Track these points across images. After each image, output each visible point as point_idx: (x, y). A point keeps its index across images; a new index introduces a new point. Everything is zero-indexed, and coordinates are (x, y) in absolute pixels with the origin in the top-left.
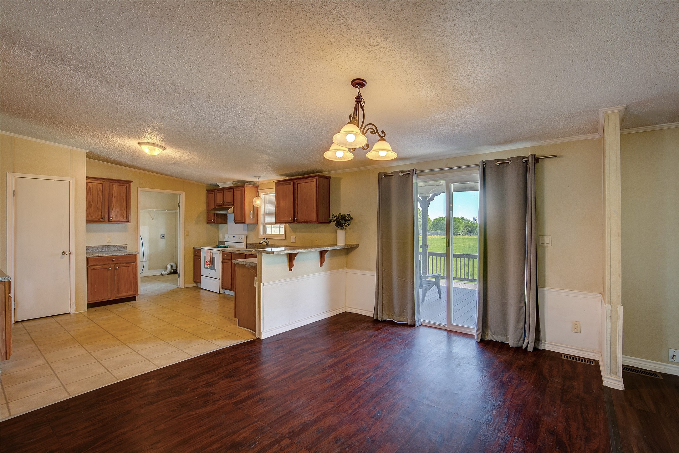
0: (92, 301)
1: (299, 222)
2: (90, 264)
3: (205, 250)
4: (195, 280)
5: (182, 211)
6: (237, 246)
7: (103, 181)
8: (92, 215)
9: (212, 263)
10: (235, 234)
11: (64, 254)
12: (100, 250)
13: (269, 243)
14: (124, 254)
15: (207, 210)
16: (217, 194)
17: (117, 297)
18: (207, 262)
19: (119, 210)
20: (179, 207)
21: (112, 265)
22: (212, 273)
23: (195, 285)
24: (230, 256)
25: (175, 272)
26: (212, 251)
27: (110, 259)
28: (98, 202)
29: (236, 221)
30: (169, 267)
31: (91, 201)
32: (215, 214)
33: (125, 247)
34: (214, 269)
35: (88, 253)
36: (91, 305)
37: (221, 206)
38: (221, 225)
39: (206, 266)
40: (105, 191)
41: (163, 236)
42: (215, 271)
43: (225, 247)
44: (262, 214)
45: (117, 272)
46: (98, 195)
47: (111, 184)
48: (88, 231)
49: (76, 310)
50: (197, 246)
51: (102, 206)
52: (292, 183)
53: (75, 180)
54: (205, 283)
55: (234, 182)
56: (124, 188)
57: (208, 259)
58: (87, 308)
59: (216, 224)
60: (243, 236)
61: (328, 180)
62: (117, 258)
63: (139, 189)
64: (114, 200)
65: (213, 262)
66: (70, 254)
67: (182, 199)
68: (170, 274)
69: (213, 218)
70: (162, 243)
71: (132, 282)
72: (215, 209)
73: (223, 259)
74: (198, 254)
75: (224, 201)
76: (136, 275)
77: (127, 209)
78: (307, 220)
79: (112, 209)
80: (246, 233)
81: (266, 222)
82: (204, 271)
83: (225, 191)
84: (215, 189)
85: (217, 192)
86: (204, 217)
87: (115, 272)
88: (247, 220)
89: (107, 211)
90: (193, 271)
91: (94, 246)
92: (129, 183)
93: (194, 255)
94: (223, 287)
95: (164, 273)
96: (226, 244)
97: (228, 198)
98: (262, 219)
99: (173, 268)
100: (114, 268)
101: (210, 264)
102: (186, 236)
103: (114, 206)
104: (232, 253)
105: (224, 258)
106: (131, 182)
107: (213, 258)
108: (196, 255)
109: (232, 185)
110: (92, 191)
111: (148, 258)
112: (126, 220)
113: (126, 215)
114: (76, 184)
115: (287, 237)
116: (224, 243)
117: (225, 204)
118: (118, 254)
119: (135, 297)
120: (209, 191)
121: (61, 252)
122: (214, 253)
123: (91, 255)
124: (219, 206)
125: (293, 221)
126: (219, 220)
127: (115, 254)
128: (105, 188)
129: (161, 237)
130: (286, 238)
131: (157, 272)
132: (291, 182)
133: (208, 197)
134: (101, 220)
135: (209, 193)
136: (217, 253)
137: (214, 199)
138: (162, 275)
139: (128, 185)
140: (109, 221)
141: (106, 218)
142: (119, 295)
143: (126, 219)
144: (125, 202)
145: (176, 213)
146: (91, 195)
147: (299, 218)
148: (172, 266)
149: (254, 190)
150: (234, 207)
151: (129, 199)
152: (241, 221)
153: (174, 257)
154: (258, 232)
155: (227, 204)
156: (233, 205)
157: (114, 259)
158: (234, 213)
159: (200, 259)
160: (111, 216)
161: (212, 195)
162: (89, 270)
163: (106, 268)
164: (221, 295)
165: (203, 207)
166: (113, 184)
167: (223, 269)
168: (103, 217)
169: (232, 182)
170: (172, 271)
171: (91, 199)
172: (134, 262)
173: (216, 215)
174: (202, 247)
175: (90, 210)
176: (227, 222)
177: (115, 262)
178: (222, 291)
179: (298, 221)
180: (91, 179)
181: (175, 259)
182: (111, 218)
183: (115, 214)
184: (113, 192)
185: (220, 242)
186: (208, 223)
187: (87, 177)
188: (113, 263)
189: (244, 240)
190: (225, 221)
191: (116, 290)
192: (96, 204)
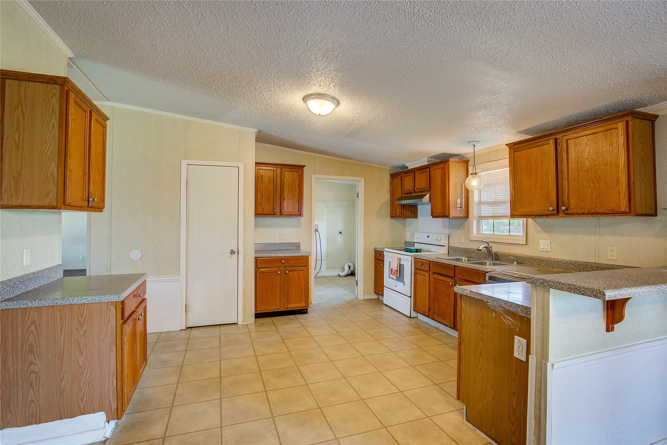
0: (260, 311)
1: (573, 214)
2: (258, 266)
3: (390, 254)
4: (376, 291)
5: (361, 203)
6: (432, 250)
7: (275, 166)
8: (263, 207)
9: (399, 273)
10: (430, 233)
11: (232, 252)
12: (272, 248)
13: (492, 249)
14: (295, 255)
15: (391, 201)
16: (404, 178)
17: (286, 308)
18: (393, 270)
19: (291, 201)
20: (358, 197)
21: (281, 268)
22: (400, 286)
23: (375, 297)
24: (427, 266)
25: (353, 274)
26: (400, 256)
27: (279, 260)
28: (269, 193)
29: (435, 215)
30: (347, 268)
31: (262, 191)
32: (401, 204)
33: (297, 246)
34: (403, 281)
35: (256, 251)
36: (258, 316)
37: (411, 193)
38: (408, 220)
39: (392, 276)
40: (276, 179)
41: (340, 233)
42: (404, 284)
43: (417, 251)
44: (476, 203)
45: (286, 277)
46: (269, 184)
47: (283, 170)
48: (256, 226)
49: (243, 321)
50: (379, 247)
51: (273, 196)
52: (552, 142)
53: (244, 166)
54: (389, 297)
55: (430, 159)
56: (296, 175)
57: (395, 267)
58: (255, 318)
59: (403, 218)
60: (443, 236)
61: (651, 122)
62: (287, 259)
63: (314, 176)
64: (286, 189)
65: (401, 271)
66: (238, 253)
67: (361, 188)
68: (347, 275)
69: (398, 211)
70: (340, 239)
71: (303, 290)
72: (401, 199)
73: (416, 269)
74: (380, 258)
75: (414, 188)
76: (308, 282)
77: (300, 200)
78: (597, 209)
79: (284, 200)
80: (447, 231)
81: (482, 215)
82: (389, 281)
83: (416, 173)
84: (402, 172)
85: (405, 175)
86: (387, 210)
87: (285, 277)
88: (453, 213)
89: (278, 202)
90: (373, 279)
91: (267, 243)
92: (302, 168)
93: (375, 259)
94: (416, 309)
95: (341, 274)
96: (417, 246)
97: (421, 181)
98: (474, 211)
99: (351, 269)
100: (284, 272)
101: (397, 274)
102: (366, 234)
103: (286, 196)
104: (430, 261)
105: (417, 267)
106: (304, 166)
107: (402, 266)
108: (377, 259)
109: (427, 163)
110: (263, 179)
111: (326, 257)
112: (298, 214)
113: (298, 207)
114: (245, 170)
115: (529, 240)
116: (413, 244)
117: (416, 191)
118: (288, 255)
119: (307, 309)
120: (393, 176)
121: (229, 251)
122: (403, 259)
123: (259, 255)
124: (407, 194)
125: (555, 212)
126: (407, 213)
127: (285, 255)
128: (277, 175)
129: (339, 233)
130: (526, 243)
131: (335, 273)
132: (548, 140)
133: (392, 184)
134: (272, 213)
135: (394, 178)
136: (407, 260)
137: (400, 185)
138: (339, 276)
139: (300, 171)
140: (281, 214)
141: (277, 211)
142: (290, 306)
143: (299, 212)
144: (297, 192)
145: (354, 206)
146: (262, 184)
147: (572, 206)
148: (349, 267)
149: (462, 167)
150: (430, 194)
151: (301, 188)
152: (442, 215)
153: (352, 257)
154: (469, 231)
155: (419, 190)
156: (429, 191)
157: (283, 261)
158: (430, 202)
159: (383, 265)
160: (282, 208)
161: (397, 180)
162: (258, 273)
163: (275, 272)
164: (413, 321)
165: (386, 197)
166: (285, 169)
167: (415, 283)
168: (274, 209)
169: (426, 159)
170: (350, 272)
171: (263, 188)
172: (306, 266)
173: (403, 206)
174: (386, 249)
175: (262, 201)
176: (417, 216)
177: (284, 265)
178: (414, 314)
179: (570, 211)
180: (263, 165)
181: (353, 259)
182: (283, 211)
183: (287, 206)
184: (285, 180)
185: (406, 243)
186: (392, 217)
187: (256, 163)
188: (282, 265)
189: (444, 242)
190: (415, 214)
191: (286, 300)
192: (268, 194)
